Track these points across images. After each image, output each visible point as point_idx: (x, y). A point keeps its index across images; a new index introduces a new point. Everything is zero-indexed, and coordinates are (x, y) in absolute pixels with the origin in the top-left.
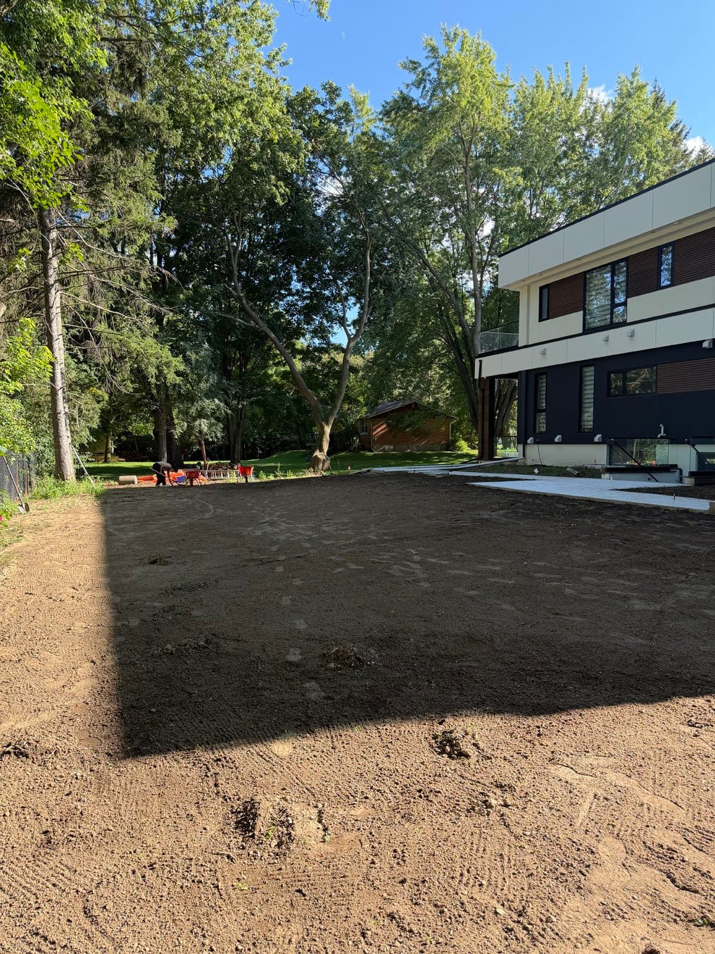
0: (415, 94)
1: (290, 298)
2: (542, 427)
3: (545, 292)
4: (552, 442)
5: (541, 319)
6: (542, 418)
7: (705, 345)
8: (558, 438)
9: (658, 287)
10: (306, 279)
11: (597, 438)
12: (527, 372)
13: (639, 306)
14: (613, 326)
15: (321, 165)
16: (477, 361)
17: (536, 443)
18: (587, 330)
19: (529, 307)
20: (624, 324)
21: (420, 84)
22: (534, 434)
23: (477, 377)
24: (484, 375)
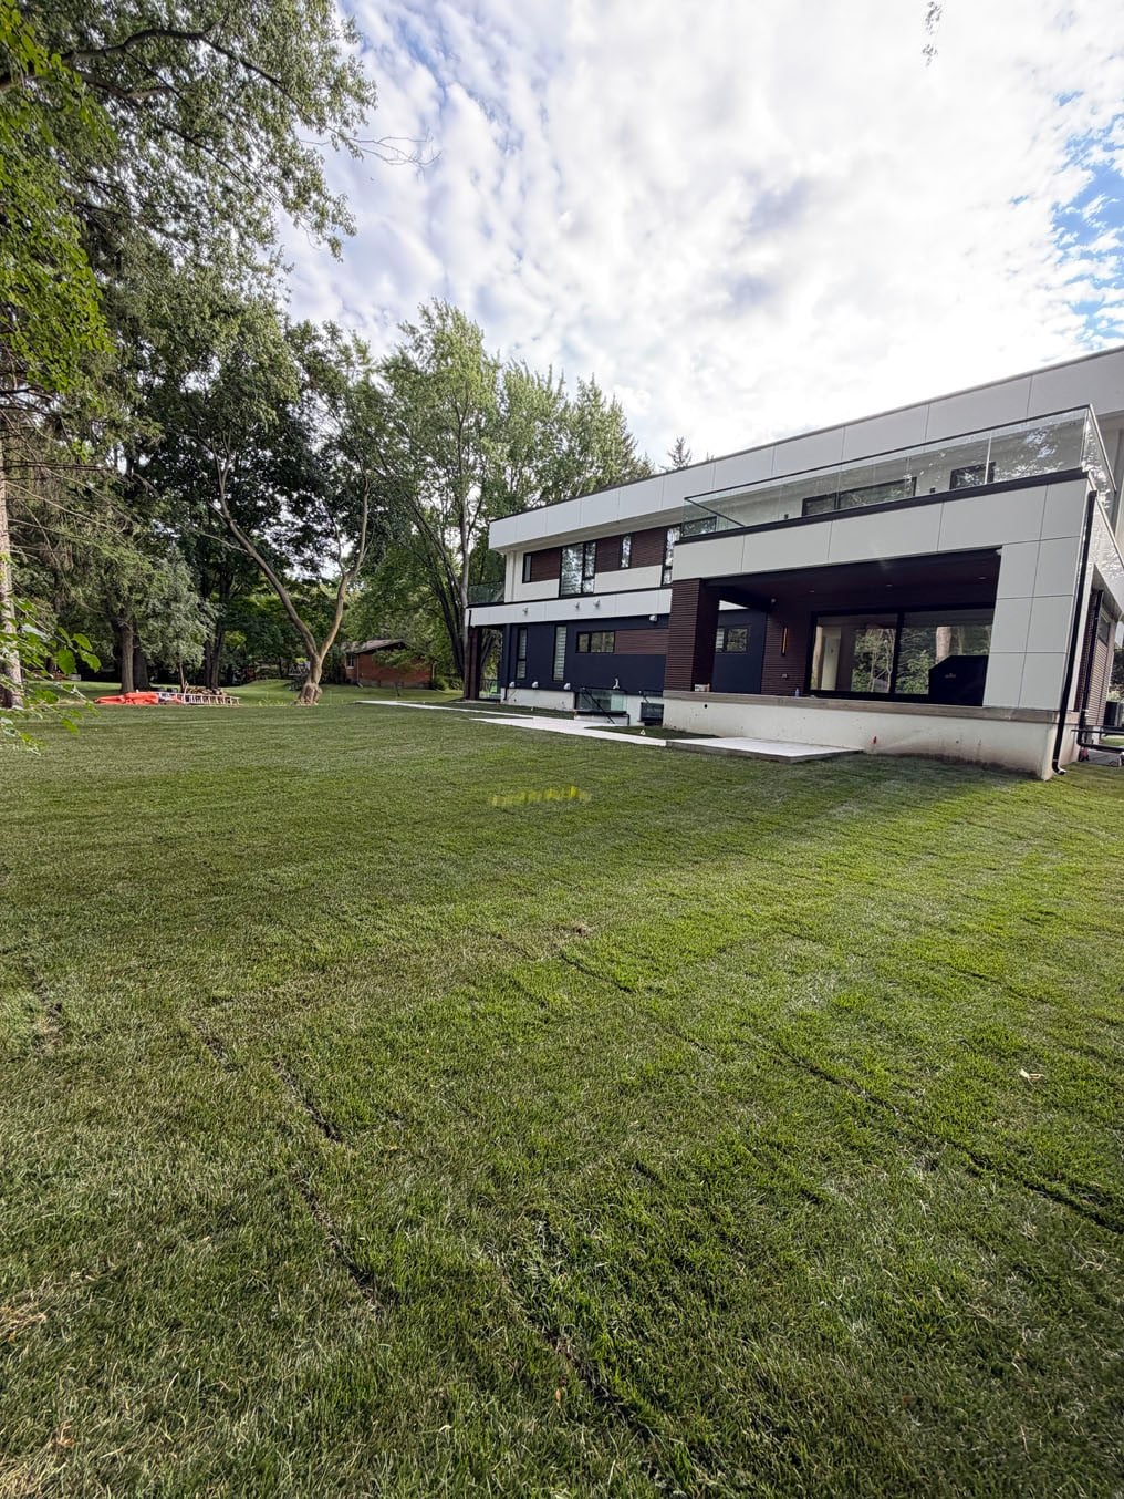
0: (413, 356)
1: (278, 528)
2: (522, 674)
3: (529, 558)
4: (531, 688)
5: (524, 581)
6: (522, 665)
7: (652, 618)
8: (535, 684)
9: (619, 567)
10: (297, 510)
11: (567, 686)
12: (512, 625)
13: (603, 581)
14: (583, 594)
15: (319, 402)
16: (467, 611)
17: (516, 687)
18: (562, 596)
19: (514, 571)
20: (591, 594)
21: (417, 349)
22: (515, 679)
23: (466, 624)
24: (473, 624)
